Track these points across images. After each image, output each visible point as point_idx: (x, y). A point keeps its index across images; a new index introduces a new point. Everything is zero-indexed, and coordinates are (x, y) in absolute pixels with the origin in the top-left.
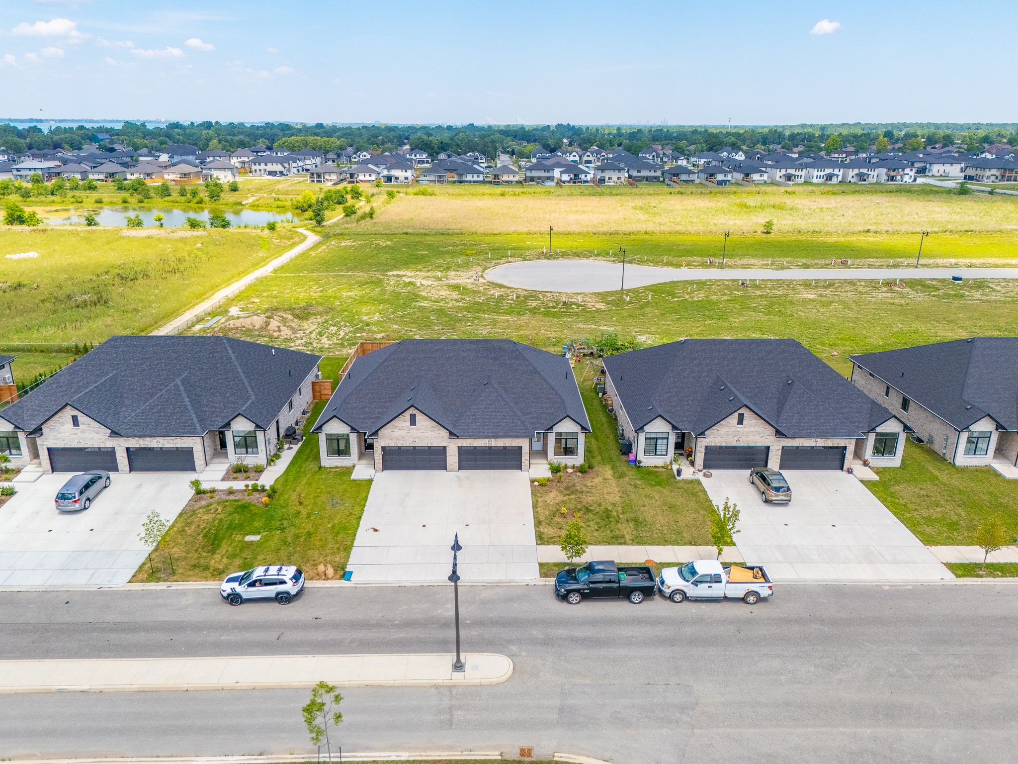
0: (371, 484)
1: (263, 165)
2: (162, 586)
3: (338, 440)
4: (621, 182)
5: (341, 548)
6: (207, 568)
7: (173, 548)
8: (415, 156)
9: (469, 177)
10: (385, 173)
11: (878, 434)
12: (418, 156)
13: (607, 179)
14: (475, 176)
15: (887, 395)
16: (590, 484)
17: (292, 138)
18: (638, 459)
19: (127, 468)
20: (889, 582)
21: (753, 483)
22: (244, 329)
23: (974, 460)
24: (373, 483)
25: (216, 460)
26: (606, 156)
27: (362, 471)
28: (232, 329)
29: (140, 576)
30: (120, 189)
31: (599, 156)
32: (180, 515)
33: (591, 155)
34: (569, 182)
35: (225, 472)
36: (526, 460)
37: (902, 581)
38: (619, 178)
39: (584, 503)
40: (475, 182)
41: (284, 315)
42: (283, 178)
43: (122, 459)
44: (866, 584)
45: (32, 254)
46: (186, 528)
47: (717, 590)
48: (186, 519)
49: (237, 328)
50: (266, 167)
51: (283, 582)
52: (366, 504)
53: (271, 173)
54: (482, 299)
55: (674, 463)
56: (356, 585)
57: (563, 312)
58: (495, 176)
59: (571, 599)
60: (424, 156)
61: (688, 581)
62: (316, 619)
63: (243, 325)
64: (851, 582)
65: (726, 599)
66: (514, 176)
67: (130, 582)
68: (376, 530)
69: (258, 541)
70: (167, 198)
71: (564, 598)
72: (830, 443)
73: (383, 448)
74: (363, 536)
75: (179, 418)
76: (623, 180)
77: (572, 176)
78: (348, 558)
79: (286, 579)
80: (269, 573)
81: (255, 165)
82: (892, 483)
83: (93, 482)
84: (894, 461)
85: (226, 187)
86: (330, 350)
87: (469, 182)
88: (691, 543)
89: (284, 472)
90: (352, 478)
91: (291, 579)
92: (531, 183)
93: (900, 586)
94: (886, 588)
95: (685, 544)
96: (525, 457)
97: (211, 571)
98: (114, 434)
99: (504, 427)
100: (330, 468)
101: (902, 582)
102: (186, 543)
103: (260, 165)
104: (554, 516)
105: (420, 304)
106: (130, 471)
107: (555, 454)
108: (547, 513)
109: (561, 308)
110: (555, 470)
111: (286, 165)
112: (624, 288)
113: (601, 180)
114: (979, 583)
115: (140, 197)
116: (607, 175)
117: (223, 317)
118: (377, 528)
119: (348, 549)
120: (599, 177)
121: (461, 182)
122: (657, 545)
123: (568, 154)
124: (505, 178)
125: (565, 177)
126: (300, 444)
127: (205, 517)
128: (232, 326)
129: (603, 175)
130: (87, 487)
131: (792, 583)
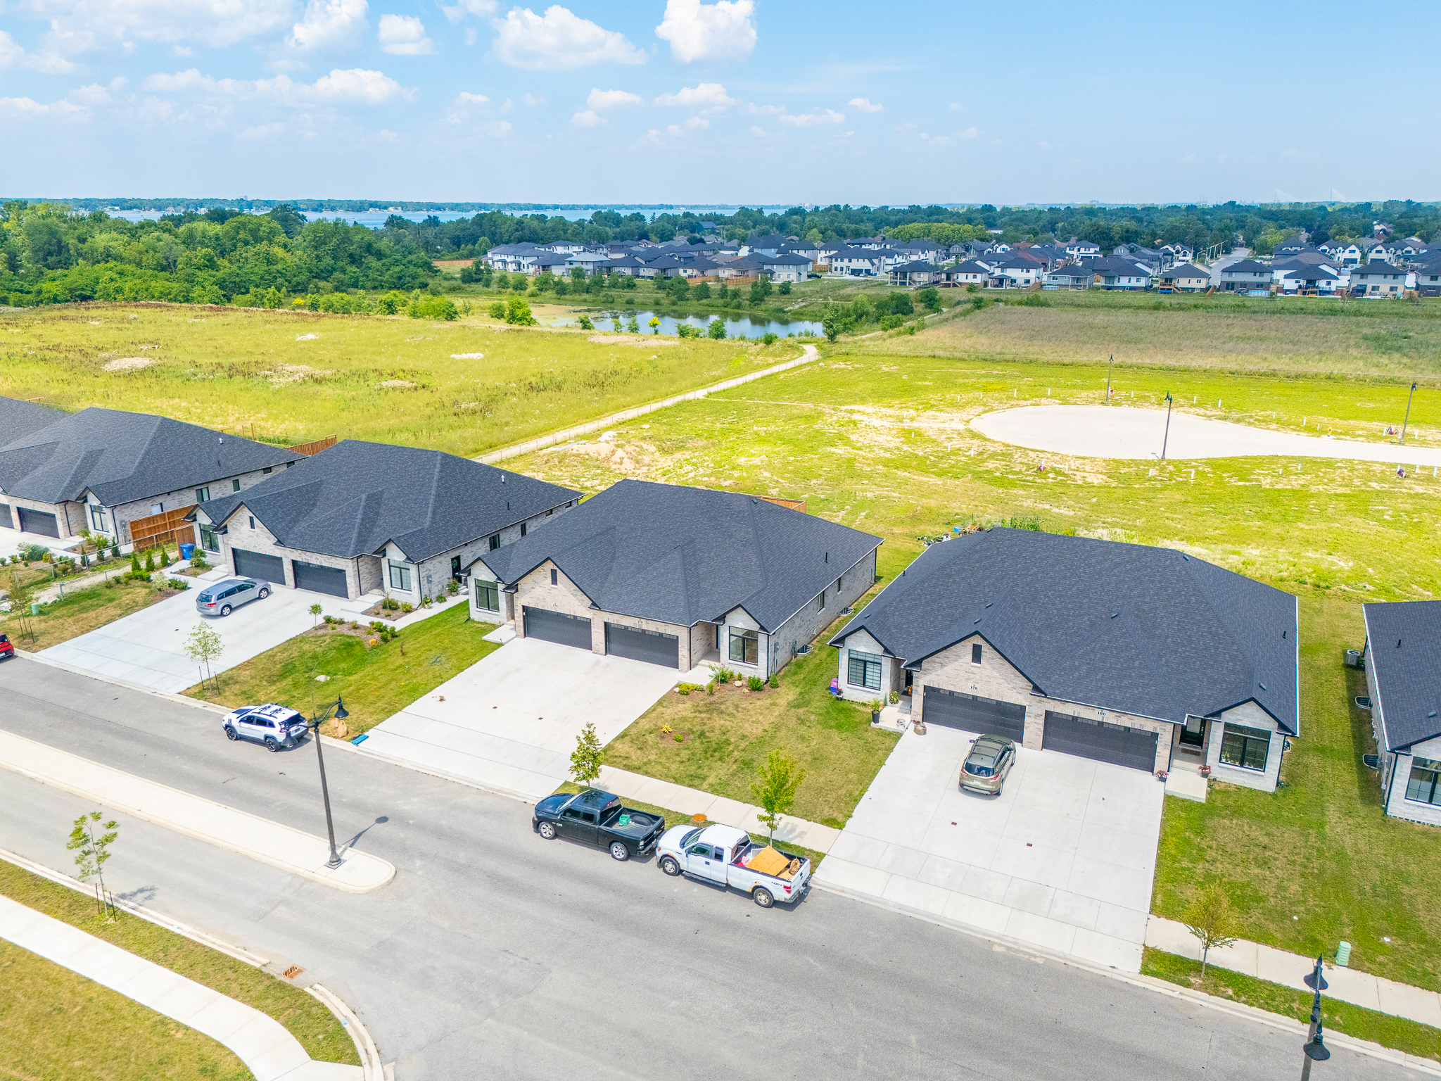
0: (496, 649)
1: (846, 260)
2: (199, 704)
3: (487, 589)
4: (1395, 295)
5: (385, 710)
7: (248, 670)
8: (1079, 250)
9: (1124, 281)
10: (998, 272)
12: (1082, 250)
13: (1369, 289)
14: (1134, 279)
16: (745, 706)
19: (292, 583)
20: (1014, 943)
23: (1427, 812)
24: (502, 648)
25: (376, 591)
26: (1413, 253)
27: (500, 632)
29: (189, 692)
31: (1399, 252)
32: (290, 640)
33: (1384, 251)
34: (1295, 292)
35: (373, 605)
36: (685, 657)
37: (1040, 948)
38: (1392, 289)
39: (706, 727)
40: (1131, 288)
42: (870, 278)
43: (288, 572)
44: (974, 934)
46: (279, 655)
48: (289, 645)
50: (849, 264)
51: (271, 725)
52: (466, 670)
53: (855, 272)
56: (357, 752)
58: (1166, 280)
59: (543, 828)
60: (1092, 250)
61: (683, 847)
62: (281, 773)
64: (948, 923)
65: (728, 887)
66: (1199, 281)
67: (180, 693)
68: (442, 700)
70: (704, 301)
72: (1126, 721)
73: (525, 608)
74: (422, 703)
76: (1399, 292)
77: (1303, 283)
78: (382, 721)
79: (276, 722)
81: (836, 260)
82: (1225, 812)
83: (241, 588)
84: (1265, 780)
85: (775, 289)
87: (1123, 288)
89: (431, 618)
90: (485, 638)
91: (282, 724)
92: (1227, 292)
93: (1026, 953)
94: (997, 949)
96: (683, 652)
100: (479, 623)
101: (1036, 950)
102: (262, 668)
103: (842, 260)
104: (651, 733)
106: (296, 587)
107: (730, 656)
108: (647, 727)
110: (722, 678)
111: (875, 261)
112: (1167, 457)
113: (1358, 291)
114: (1176, 995)
116: (1370, 282)
118: (445, 698)
119: (392, 712)
120: (1354, 285)
121: (1109, 288)
122: (736, 799)
123: (1340, 248)
124: (1183, 283)
125: (1291, 284)
127: (306, 647)
128: (574, 452)
129: (1362, 282)
130: (230, 593)
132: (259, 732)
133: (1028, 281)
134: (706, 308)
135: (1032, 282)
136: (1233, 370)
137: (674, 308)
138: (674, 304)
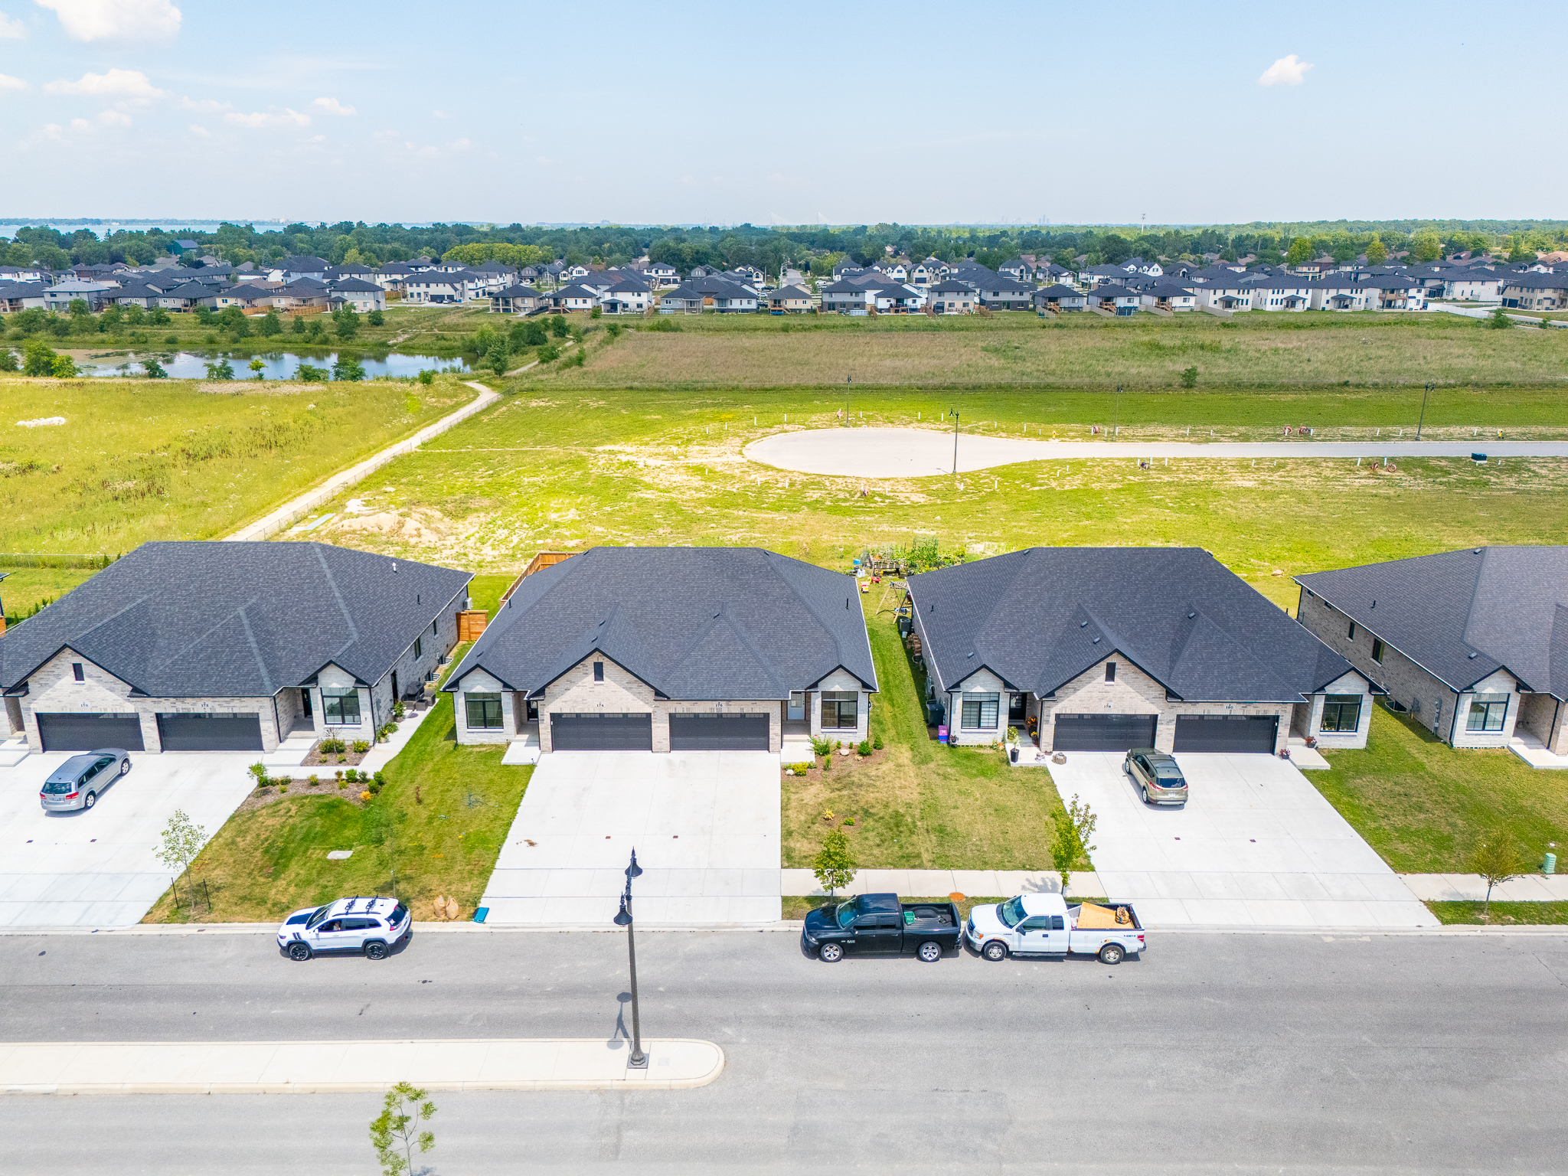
0: (532, 771)
1: (423, 286)
2: (190, 929)
3: (484, 702)
4: (969, 311)
5: (476, 872)
6: (262, 902)
7: (214, 869)
8: (657, 272)
9: (736, 304)
10: (608, 297)
11: (1328, 697)
12: (660, 272)
13: (946, 306)
14: (745, 301)
15: (1351, 636)
16: (873, 773)
17: (471, 245)
18: (952, 734)
19: (158, 746)
20: (1333, 930)
21: (1130, 773)
22: (365, 532)
23: (1483, 738)
24: (536, 770)
25: (294, 733)
26: (948, 272)
27: (519, 750)
28: (347, 533)
29: (158, 914)
30: (204, 322)
31: (937, 271)
32: (232, 819)
33: (925, 271)
34: (888, 310)
35: (308, 752)
36: (776, 735)
37: (1355, 929)
38: (965, 305)
39: (862, 804)
40: (743, 311)
41: (429, 512)
42: (453, 305)
43: (150, 731)
44: (1298, 933)
45: (58, 420)
46: (239, 839)
47: (1056, 942)
48: (240, 825)
49: (354, 532)
50: (427, 290)
51: (375, 924)
52: (522, 804)
53: (434, 298)
54: (737, 487)
55: (1007, 740)
56: (492, 930)
57: (859, 507)
58: (775, 301)
59: (826, 954)
60: (670, 272)
61: (1011, 927)
62: (424, 982)
63: (364, 526)
64: (1274, 930)
65: (1071, 955)
66: (805, 302)
67: (141, 922)
68: (532, 844)
69: (348, 859)
70: (275, 337)
71: (814, 951)
72: (1252, 711)
73: (553, 716)
74: (511, 853)
75: (238, 669)
76: (971, 307)
77: (893, 302)
78: (485, 886)
79: (380, 919)
80: (354, 909)
81: (411, 286)
82: (1351, 773)
83: (100, 766)
84: (1355, 740)
85: (364, 319)
86: (494, 565)
87: (736, 310)
88: (1024, 867)
89: (401, 753)
90: (504, 761)
91: (388, 920)
92: (829, 312)
93: (1350, 936)
94: (1329, 940)
95: (1016, 868)
96: (775, 728)
97: (269, 905)
98: (137, 692)
99: (742, 683)
100: (472, 746)
101: (1355, 931)
102: (234, 862)
103: (418, 286)
104: (814, 823)
105: (642, 495)
106: (163, 750)
107: (824, 724)
108: (803, 818)
109: (857, 501)
110: (822, 751)
111: (458, 286)
112: (958, 470)
113: (938, 308)
114: (1479, 933)
115: (234, 334)
116: (947, 299)
117: (337, 515)
118: (533, 841)
119: (485, 873)
120: (934, 303)
121: (723, 311)
122: (970, 869)
123: (890, 268)
124: (791, 304)
125: (883, 303)
126: (430, 709)
127: (270, 822)
128: (346, 528)
129: (941, 299)
130: (91, 773)
131: (1180, 931)
132: (355, 938)
133: (640, 306)
134: (281, 345)
135: (645, 306)
136: (920, 386)
137: (237, 346)
138: (235, 341)
